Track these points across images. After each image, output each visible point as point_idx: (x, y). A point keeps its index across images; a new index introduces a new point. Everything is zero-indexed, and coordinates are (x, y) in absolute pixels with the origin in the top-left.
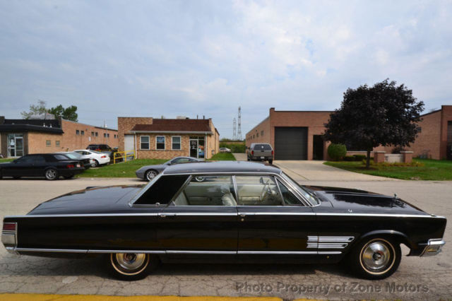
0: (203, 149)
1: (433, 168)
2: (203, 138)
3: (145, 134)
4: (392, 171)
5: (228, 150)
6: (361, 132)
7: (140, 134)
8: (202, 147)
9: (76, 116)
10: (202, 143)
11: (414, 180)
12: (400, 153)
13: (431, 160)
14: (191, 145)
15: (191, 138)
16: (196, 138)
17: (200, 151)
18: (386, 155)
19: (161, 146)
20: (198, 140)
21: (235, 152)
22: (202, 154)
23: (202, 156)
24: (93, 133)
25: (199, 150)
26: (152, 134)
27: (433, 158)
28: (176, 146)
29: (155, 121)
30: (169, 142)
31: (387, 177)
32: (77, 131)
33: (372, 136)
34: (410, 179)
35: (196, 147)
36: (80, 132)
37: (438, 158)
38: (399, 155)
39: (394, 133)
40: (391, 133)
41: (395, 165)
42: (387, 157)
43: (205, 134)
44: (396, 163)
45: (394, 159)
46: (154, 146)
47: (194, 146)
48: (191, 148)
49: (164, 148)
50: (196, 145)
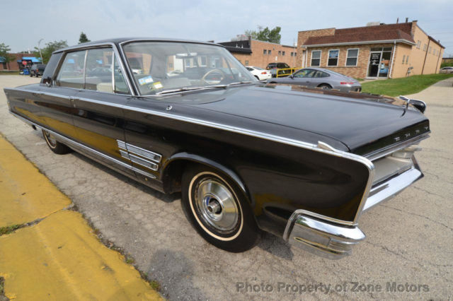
0: (387, 65)
2: (391, 49)
3: (317, 48)
7: (312, 48)
8: (386, 61)
9: (279, 38)
10: (387, 56)
14: (371, 59)
15: (372, 50)
16: (381, 50)
17: (383, 66)
19: (333, 62)
20: (382, 52)
22: (384, 71)
23: (384, 74)
24: (280, 52)
25: (381, 67)
26: (325, 47)
28: (352, 61)
29: (338, 32)
30: (343, 57)
32: (265, 51)
35: (378, 63)
36: (267, 52)
43: (393, 44)
46: (326, 62)
47: (375, 61)
48: (371, 63)
49: (336, 65)
50: (379, 59)
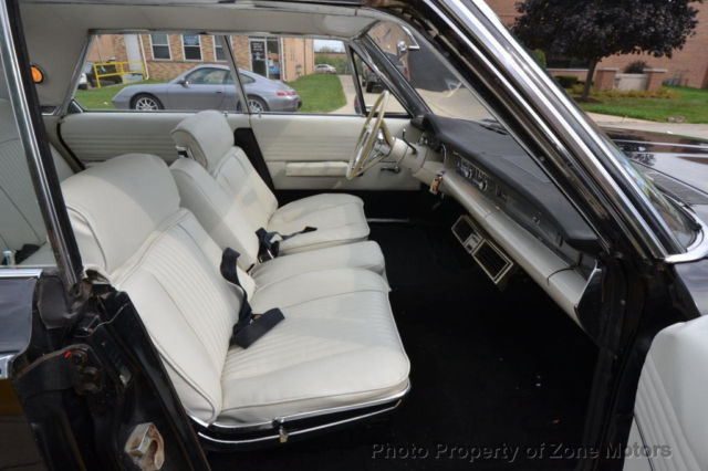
0: (276, 61)
1: (695, 101)
4: (627, 105)
5: (331, 68)
6: (589, 20)
8: (274, 55)
10: (274, 48)
11: (675, 122)
12: (641, 72)
13: (687, 88)
14: (253, 52)
17: (271, 63)
18: (617, 75)
19: (193, 53)
20: (265, 41)
21: (343, 73)
22: (274, 71)
23: (277, 76)
25: (269, 64)
27: (691, 85)
30: (207, 44)
31: (623, 115)
33: (609, 29)
34: (667, 120)
35: (263, 57)
37: (699, 86)
38: (640, 75)
39: (654, 25)
40: (649, 23)
41: (631, 95)
42: (618, 79)
44: (632, 91)
45: (631, 83)
46: (180, 53)
47: (258, 54)
48: (254, 57)
49: (200, 58)
50: (263, 52)
